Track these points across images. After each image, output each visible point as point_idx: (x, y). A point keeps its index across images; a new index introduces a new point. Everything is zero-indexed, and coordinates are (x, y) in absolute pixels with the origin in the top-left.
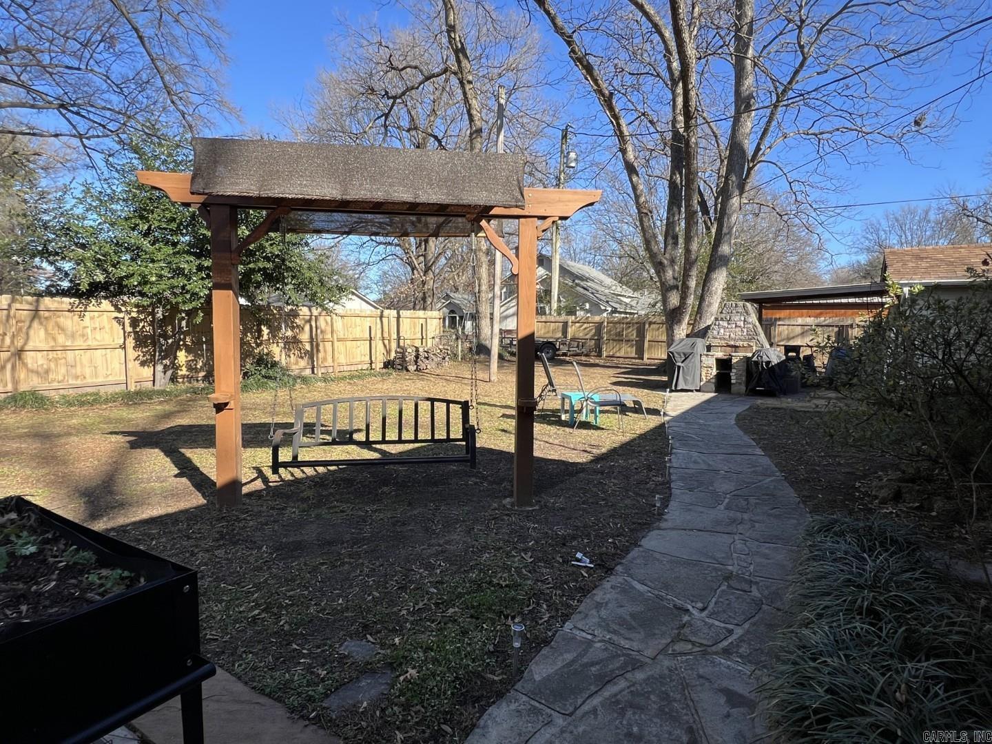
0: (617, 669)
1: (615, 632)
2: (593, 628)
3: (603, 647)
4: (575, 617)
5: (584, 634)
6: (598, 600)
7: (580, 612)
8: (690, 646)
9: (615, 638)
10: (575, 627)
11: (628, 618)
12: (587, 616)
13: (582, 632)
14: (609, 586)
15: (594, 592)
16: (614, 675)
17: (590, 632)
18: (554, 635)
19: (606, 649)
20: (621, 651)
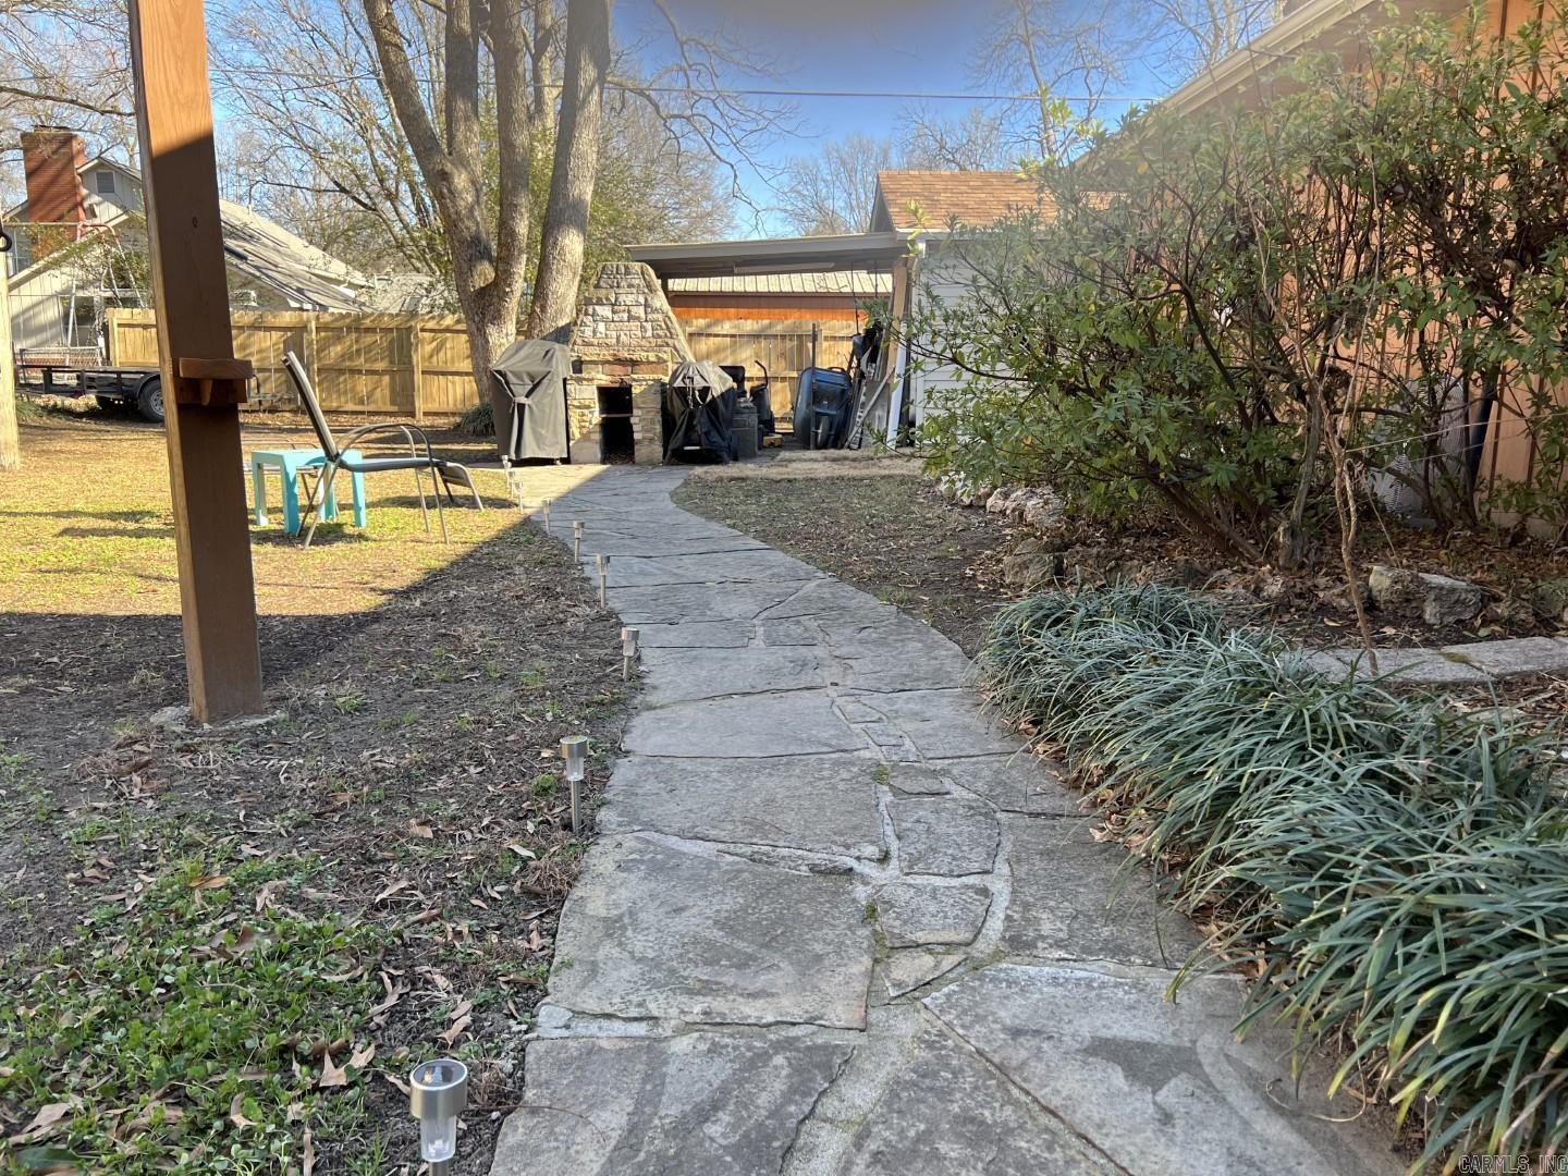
0: (788, 1098)
1: (707, 988)
2: (635, 998)
3: (703, 1047)
4: (561, 985)
5: (618, 1027)
6: (603, 913)
7: (567, 965)
8: (928, 960)
9: (719, 1005)
10: (579, 1014)
11: (717, 934)
12: (594, 969)
13: (605, 1023)
14: (611, 867)
15: (577, 893)
16: (791, 1123)
17: (634, 1012)
18: (520, 1065)
19: (715, 1050)
20: (763, 1037)
